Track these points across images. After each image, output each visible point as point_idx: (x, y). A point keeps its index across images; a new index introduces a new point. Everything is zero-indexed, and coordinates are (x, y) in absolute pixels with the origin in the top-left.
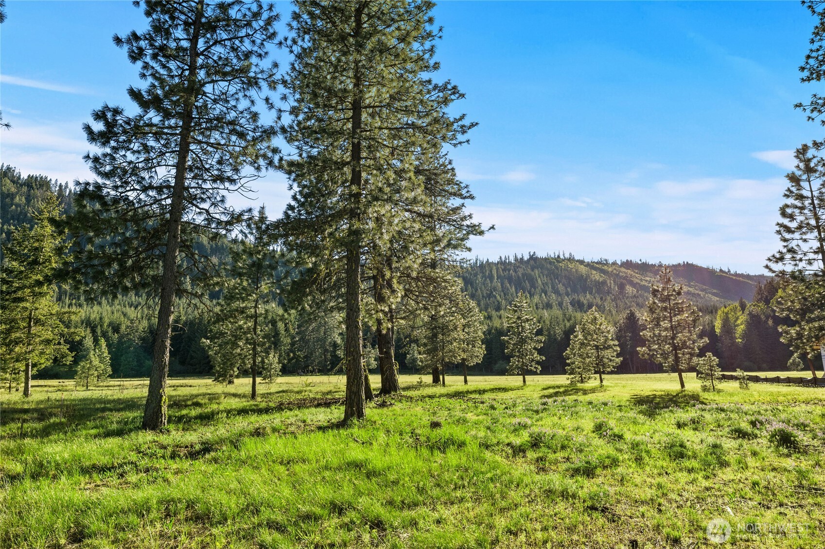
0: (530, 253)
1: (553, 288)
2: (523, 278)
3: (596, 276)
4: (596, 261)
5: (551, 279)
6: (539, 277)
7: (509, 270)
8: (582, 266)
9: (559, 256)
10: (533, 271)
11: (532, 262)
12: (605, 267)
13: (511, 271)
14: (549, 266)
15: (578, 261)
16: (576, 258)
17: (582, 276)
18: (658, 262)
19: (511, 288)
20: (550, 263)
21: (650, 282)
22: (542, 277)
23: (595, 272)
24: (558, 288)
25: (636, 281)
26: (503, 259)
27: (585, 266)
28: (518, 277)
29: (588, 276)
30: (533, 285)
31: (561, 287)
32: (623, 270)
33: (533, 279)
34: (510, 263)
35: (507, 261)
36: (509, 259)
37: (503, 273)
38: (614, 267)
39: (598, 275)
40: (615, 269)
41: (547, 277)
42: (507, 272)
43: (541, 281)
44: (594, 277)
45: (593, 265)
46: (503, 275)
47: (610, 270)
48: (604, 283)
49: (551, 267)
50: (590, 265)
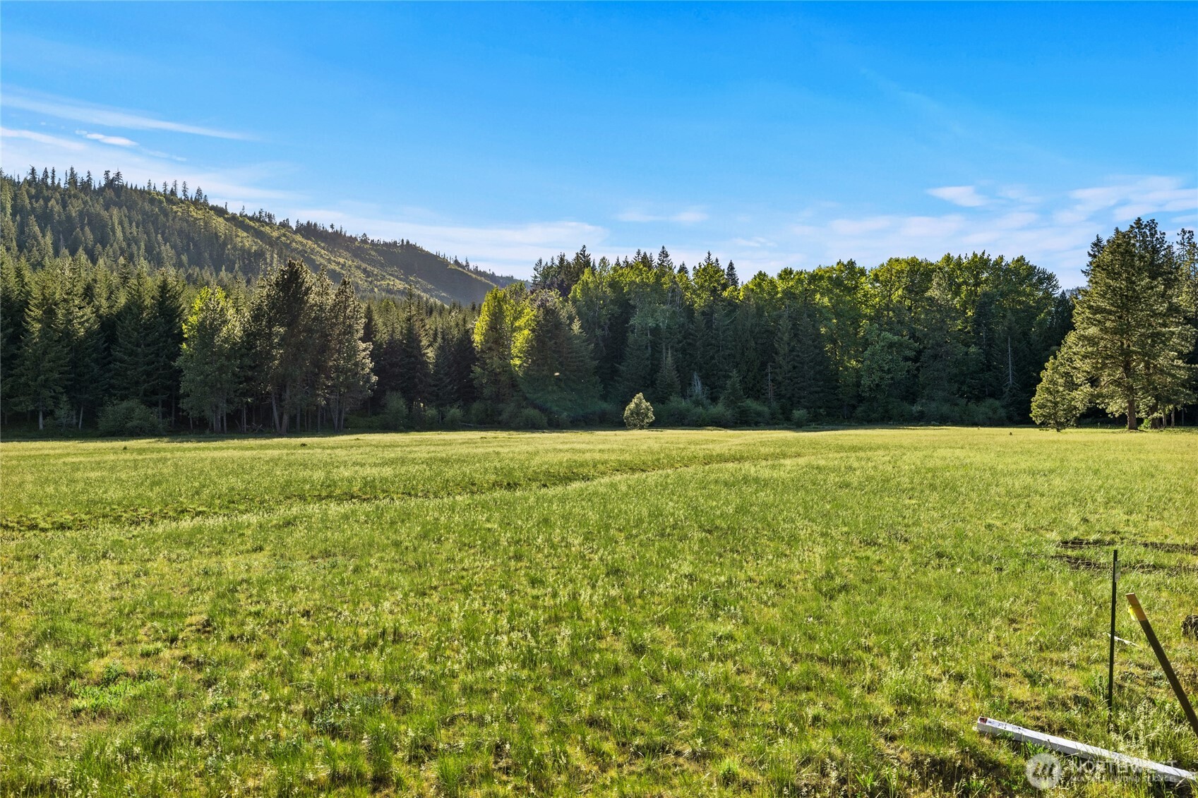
0: (107, 173)
1: (149, 250)
2: (82, 220)
3: (245, 240)
4: (250, 214)
5: (147, 233)
6: (121, 223)
7: (47, 200)
8: (221, 220)
9: (173, 193)
10: (107, 208)
11: (110, 193)
12: (267, 230)
13: (53, 202)
14: (147, 206)
15: (214, 208)
16: (211, 202)
17: (216, 236)
18: (361, 235)
19: (44, 236)
20: (152, 201)
21: (344, 265)
22: (126, 225)
23: (245, 234)
24: (159, 253)
25: (319, 260)
26: (40, 175)
27: (226, 219)
28: (69, 218)
29: (229, 239)
30: (103, 240)
31: (166, 251)
32: (299, 238)
33: (105, 226)
34: (56, 188)
35: (49, 181)
36: (53, 177)
37: (31, 203)
38: (283, 231)
39: (250, 239)
40: (284, 235)
41: (137, 227)
42: (41, 202)
43: (124, 232)
44: (242, 242)
45: (243, 222)
46: (29, 207)
47: (275, 234)
48: (260, 255)
49: (152, 211)
50: (236, 221)
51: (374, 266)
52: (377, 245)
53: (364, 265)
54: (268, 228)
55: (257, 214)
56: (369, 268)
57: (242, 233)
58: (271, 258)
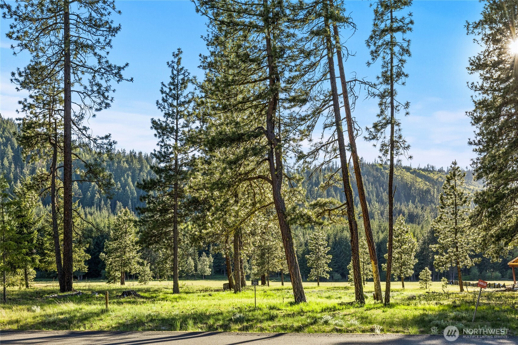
1: (377, 196)
3: (421, 184)
4: (423, 168)
5: (376, 188)
8: (408, 174)
12: (431, 175)
14: (375, 173)
15: (405, 168)
16: (404, 165)
17: (407, 184)
20: (377, 169)
23: (420, 180)
24: (382, 197)
27: (411, 173)
29: (413, 184)
35: (335, 167)
36: (336, 165)
38: (440, 175)
39: (422, 183)
40: (441, 177)
41: (372, 185)
43: (367, 189)
44: (419, 185)
45: (419, 173)
47: (436, 177)
48: (428, 191)
49: (377, 175)
50: (416, 173)
54: (432, 174)
55: (426, 167)
57: (419, 180)
58: (434, 192)
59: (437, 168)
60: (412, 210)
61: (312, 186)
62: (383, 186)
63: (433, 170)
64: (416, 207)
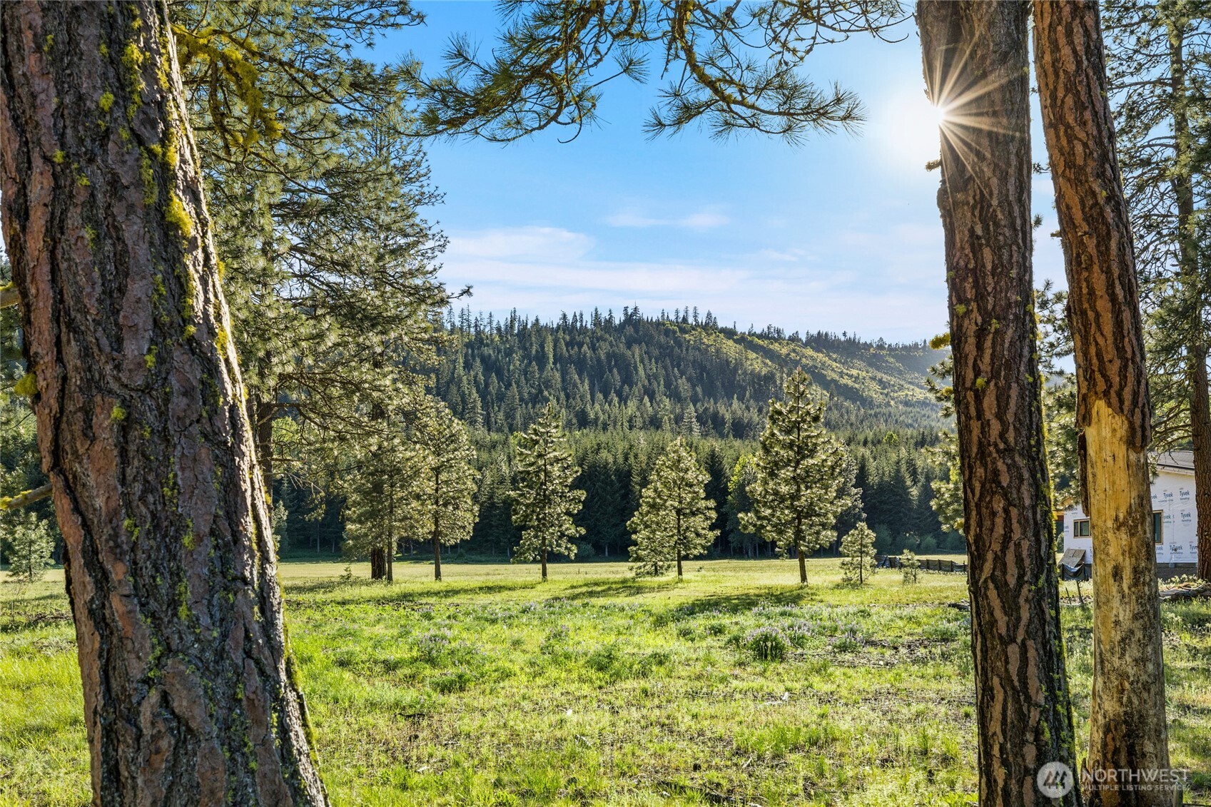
0: (626, 309)
1: (668, 385)
2: (609, 362)
3: (756, 364)
4: (759, 332)
5: (665, 368)
6: (642, 361)
7: (580, 345)
8: (730, 343)
9: (685, 320)
10: (629, 346)
11: (629, 330)
12: (776, 347)
13: (585, 348)
14: (662, 339)
15: (724, 331)
16: (721, 324)
17: (728, 363)
18: (877, 339)
19: (582, 382)
20: (667, 333)
21: (857, 378)
22: (646, 361)
23: (755, 355)
24: (677, 387)
25: (831, 375)
26: (570, 318)
27: (736, 341)
28: (599, 360)
29: (739, 364)
30: (628, 380)
31: (683, 385)
32: (809, 352)
33: (629, 365)
34: (584, 330)
35: (578, 324)
36: (581, 321)
37: (567, 350)
38: (792, 347)
39: (759, 361)
40: (794, 351)
41: (656, 363)
42: (576, 348)
43: (645, 370)
44: (751, 365)
45: (752, 341)
46: (567, 355)
47: (784, 351)
48: (770, 378)
49: (668, 342)
50: (746, 341)
51: (891, 375)
52: (896, 349)
53: (879, 375)
54: (777, 344)
55: (766, 330)
56: (885, 378)
57: (752, 355)
58: (781, 378)
59: (787, 333)
60: (739, 412)
61: (530, 362)
62: (678, 366)
63: (779, 336)
64: (748, 408)
